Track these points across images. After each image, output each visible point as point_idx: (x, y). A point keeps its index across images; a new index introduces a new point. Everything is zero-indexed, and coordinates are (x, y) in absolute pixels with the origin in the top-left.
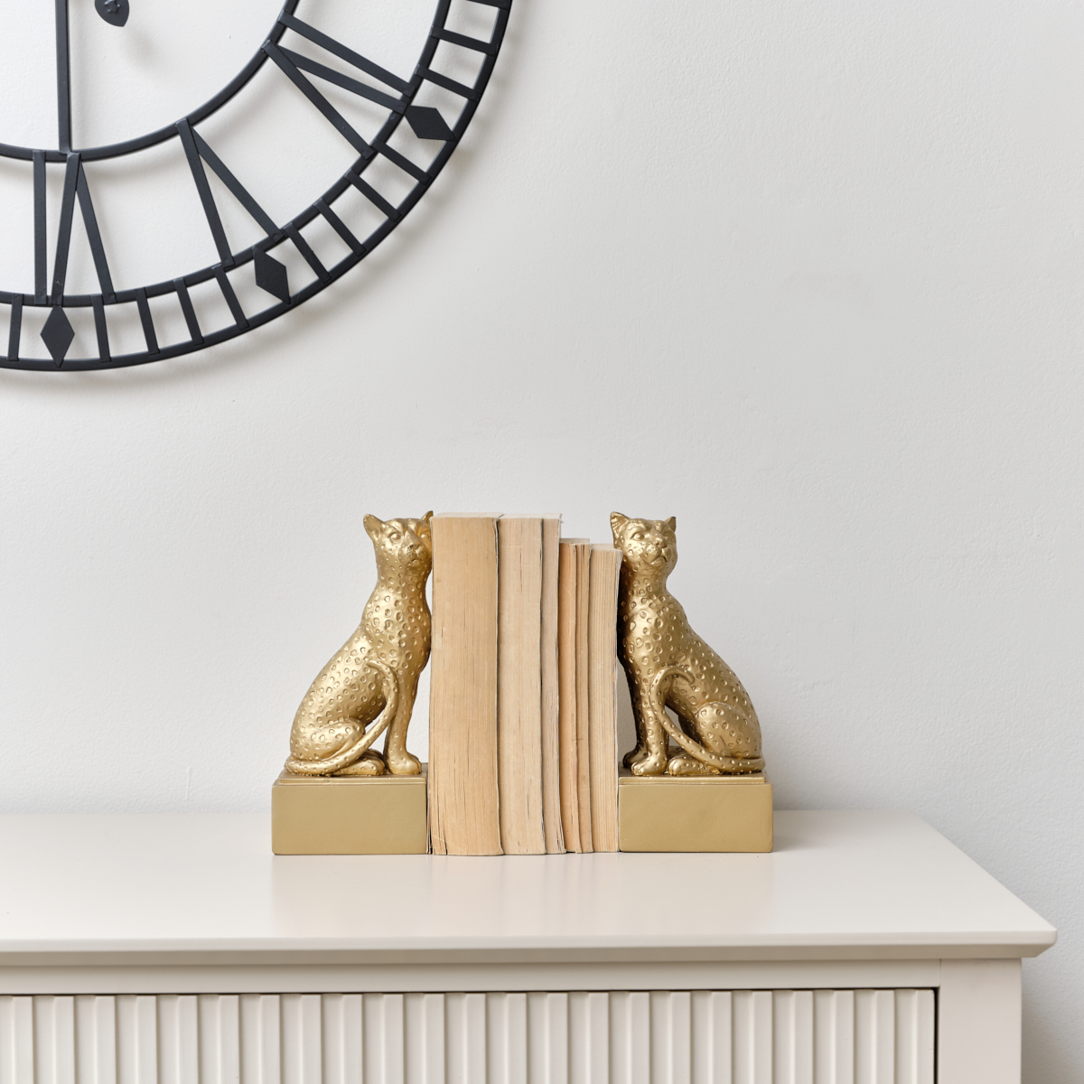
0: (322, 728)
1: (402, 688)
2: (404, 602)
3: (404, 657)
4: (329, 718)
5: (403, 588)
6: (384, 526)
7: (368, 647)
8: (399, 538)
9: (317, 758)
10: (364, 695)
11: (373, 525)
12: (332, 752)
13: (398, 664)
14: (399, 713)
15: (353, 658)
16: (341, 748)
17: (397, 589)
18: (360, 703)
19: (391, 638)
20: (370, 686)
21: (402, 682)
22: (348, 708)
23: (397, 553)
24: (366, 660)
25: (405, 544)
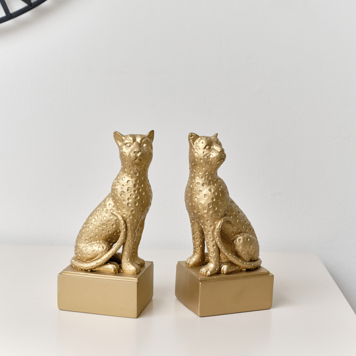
0: (87, 245)
1: (129, 228)
2: (132, 181)
3: (130, 212)
4: (91, 240)
5: (132, 174)
6: (124, 138)
7: (113, 204)
8: (130, 146)
9: (84, 260)
10: (109, 229)
11: (118, 136)
12: (92, 258)
13: (127, 215)
14: (127, 241)
15: (105, 209)
16: (96, 257)
17: (129, 174)
18: (107, 233)
19: (124, 200)
20: (113, 225)
21: (128, 225)
22: (101, 236)
23: (128, 154)
24: (112, 211)
25: (132, 150)
